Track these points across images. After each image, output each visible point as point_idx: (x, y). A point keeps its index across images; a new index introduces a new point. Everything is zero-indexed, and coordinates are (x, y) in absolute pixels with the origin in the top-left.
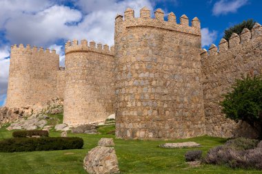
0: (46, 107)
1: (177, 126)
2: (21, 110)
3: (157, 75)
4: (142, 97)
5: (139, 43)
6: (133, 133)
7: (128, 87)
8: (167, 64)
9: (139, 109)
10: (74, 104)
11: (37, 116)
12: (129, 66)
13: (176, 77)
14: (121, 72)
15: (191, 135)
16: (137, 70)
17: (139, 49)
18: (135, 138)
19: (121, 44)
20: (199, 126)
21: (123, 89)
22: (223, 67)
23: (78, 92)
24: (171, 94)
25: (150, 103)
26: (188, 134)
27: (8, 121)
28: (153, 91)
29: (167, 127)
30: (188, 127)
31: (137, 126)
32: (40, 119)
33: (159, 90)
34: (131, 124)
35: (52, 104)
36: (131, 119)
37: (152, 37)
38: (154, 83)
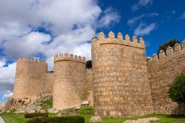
0: (39, 97)
1: (136, 107)
2: (23, 99)
3: (121, 74)
4: (112, 89)
5: (109, 54)
6: (108, 113)
7: (103, 82)
8: (127, 67)
9: (111, 97)
10: (60, 95)
11: (34, 103)
12: (102, 68)
13: (133, 75)
14: (98, 72)
15: (144, 113)
16: (108, 71)
17: (109, 57)
18: (109, 116)
19: (97, 54)
20: (149, 107)
21: (100, 84)
22: (163, 68)
23: (63, 87)
24: (130, 86)
25: (118, 92)
26: (143, 112)
27: (14, 107)
28: (120, 84)
29: (130, 108)
30: (143, 108)
31: (110, 108)
32: (37, 106)
33: (123, 84)
34: (106, 107)
35: (43, 96)
36: (106, 103)
37: (116, 50)
38: (120, 79)
